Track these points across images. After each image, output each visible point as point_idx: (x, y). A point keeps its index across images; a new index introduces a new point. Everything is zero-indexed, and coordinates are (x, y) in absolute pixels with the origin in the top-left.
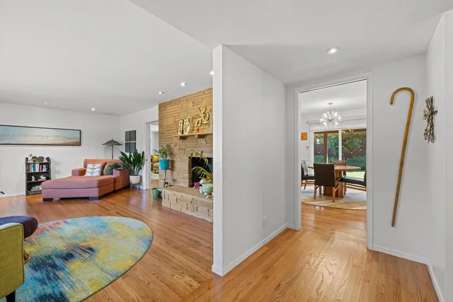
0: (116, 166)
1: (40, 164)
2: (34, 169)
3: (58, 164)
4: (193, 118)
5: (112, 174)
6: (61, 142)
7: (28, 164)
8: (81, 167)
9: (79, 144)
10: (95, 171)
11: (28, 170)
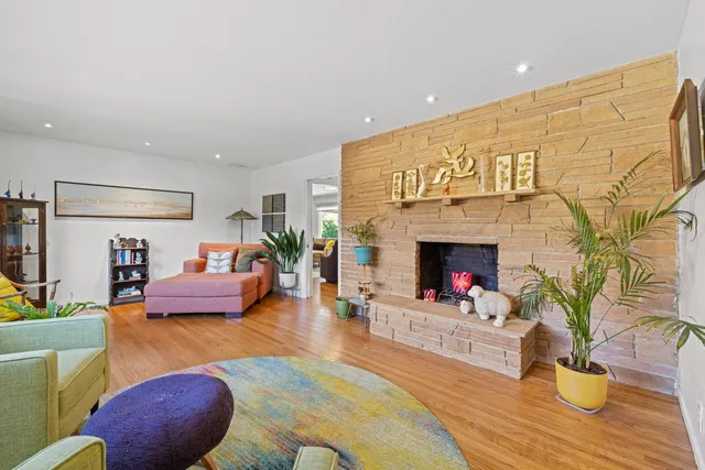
0: (258, 256)
1: (132, 251)
2: (123, 260)
3: (158, 251)
4: (430, 167)
5: (251, 270)
6: (163, 213)
7: (114, 252)
8: (195, 257)
9: (190, 217)
10: (223, 263)
11: (114, 261)
